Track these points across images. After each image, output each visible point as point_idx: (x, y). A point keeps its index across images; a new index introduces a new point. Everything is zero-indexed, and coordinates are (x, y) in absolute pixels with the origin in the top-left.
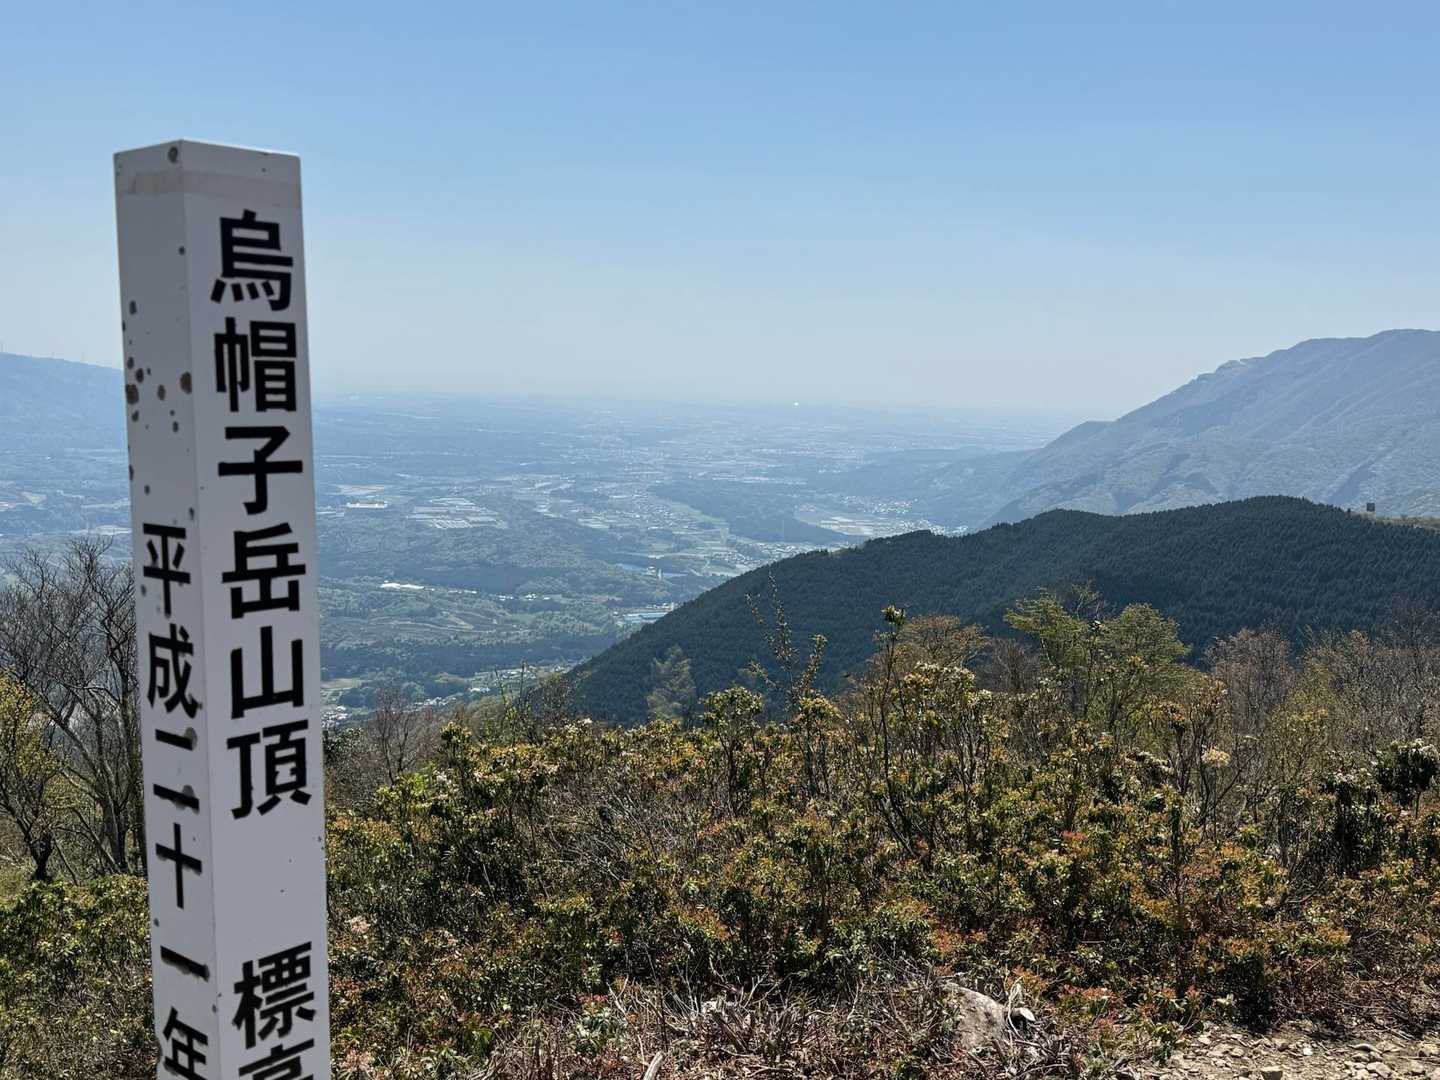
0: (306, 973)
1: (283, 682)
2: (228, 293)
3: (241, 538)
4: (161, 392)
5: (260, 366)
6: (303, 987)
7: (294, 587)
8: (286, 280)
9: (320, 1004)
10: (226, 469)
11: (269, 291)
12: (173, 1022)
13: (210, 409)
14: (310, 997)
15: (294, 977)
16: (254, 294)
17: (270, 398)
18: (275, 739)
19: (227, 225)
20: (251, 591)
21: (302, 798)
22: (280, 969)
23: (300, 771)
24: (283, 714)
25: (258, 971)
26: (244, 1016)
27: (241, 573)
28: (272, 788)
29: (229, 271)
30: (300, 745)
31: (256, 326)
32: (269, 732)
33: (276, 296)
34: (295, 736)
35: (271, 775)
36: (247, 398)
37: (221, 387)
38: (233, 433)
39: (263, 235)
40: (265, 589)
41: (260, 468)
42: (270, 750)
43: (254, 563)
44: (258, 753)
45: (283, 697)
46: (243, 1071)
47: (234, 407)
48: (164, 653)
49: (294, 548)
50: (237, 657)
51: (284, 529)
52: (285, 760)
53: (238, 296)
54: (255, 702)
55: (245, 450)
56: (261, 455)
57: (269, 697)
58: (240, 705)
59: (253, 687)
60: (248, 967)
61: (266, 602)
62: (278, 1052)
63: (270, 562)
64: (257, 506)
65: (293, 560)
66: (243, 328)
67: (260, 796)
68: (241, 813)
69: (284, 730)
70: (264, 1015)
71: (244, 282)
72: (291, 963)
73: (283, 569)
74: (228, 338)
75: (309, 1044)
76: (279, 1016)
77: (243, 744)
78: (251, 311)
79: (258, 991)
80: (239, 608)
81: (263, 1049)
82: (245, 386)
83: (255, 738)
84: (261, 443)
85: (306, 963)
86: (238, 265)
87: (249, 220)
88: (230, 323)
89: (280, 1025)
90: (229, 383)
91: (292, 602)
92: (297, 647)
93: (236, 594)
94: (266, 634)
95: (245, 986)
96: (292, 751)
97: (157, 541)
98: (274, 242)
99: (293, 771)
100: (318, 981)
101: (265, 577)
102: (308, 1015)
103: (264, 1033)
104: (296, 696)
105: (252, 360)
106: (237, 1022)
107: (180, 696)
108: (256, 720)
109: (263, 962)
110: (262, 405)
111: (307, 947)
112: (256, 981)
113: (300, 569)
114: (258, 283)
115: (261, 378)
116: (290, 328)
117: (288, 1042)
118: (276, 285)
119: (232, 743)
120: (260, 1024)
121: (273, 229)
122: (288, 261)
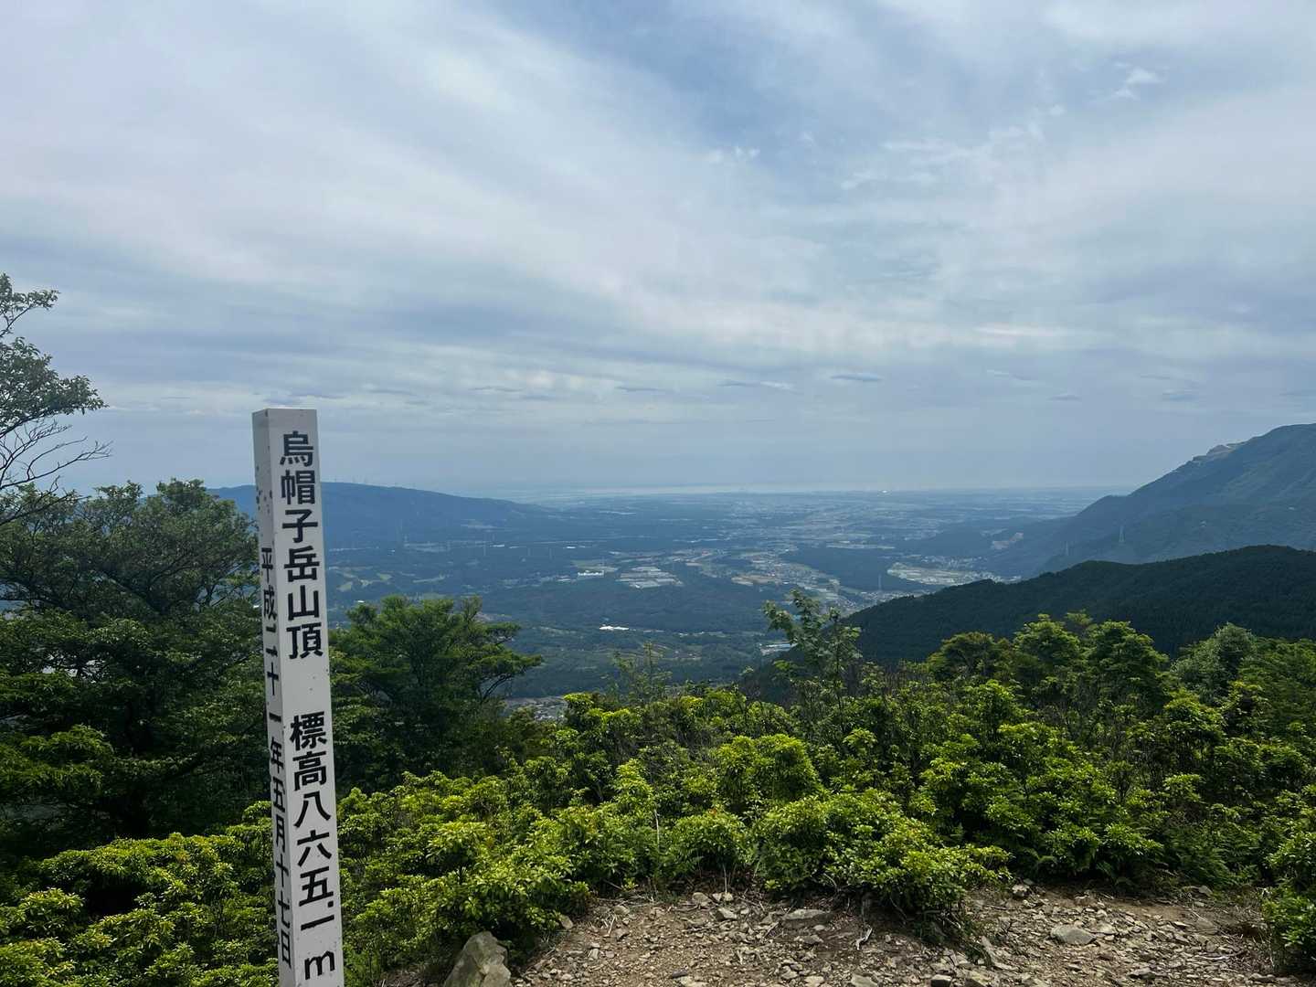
0: (322, 724)
1: (310, 607)
2: (287, 461)
3: (292, 552)
4: (265, 498)
5: (300, 488)
6: (321, 730)
7: (314, 571)
8: (310, 455)
9: (329, 736)
10: (286, 526)
11: (304, 460)
12: (273, 743)
13: (280, 505)
14: (324, 734)
15: (316, 725)
16: (297, 461)
17: (304, 499)
18: (307, 629)
19: (286, 437)
20: (296, 572)
21: (320, 654)
22: (310, 721)
23: (318, 642)
24: (310, 620)
25: (301, 720)
26: (295, 737)
27: (292, 565)
28: (306, 648)
29: (287, 453)
30: (318, 632)
31: (298, 473)
32: (304, 626)
33: (306, 461)
34: (315, 629)
35: (306, 644)
36: (295, 500)
37: (284, 496)
38: (288, 512)
39: (301, 439)
40: (302, 571)
41: (300, 525)
42: (305, 634)
43: (297, 561)
44: (300, 634)
45: (310, 613)
46: (294, 759)
47: (289, 503)
48: (268, 597)
49: (314, 556)
50: (290, 597)
51: (310, 548)
52: (311, 638)
53: (291, 462)
54: (298, 615)
55: (294, 519)
56: (300, 520)
57: (304, 613)
58: (292, 616)
59: (297, 609)
60: (296, 718)
61: (302, 576)
62: (310, 754)
63: (304, 561)
64: (299, 539)
65: (314, 560)
66: (293, 474)
67: (301, 651)
68: (294, 656)
69: (311, 626)
70: (303, 738)
71: (293, 457)
72: (315, 719)
73: (309, 563)
74: (287, 477)
75: (324, 753)
76: (310, 739)
77: (294, 630)
78: (295, 468)
79: (301, 728)
80: (291, 578)
81: (303, 752)
82: (294, 495)
83: (298, 628)
84: (300, 516)
85: (322, 720)
86: (291, 451)
87: (295, 434)
88: (288, 472)
89: (311, 743)
90: (287, 494)
91: (314, 576)
92: (316, 594)
93: (290, 573)
94: (303, 588)
95: (296, 725)
96: (314, 635)
97: (265, 554)
98: (306, 441)
99: (315, 643)
100: (328, 727)
101: (302, 567)
102: (324, 741)
103: (304, 746)
104: (316, 613)
105: (296, 485)
106: (292, 739)
107: (272, 613)
108: (298, 622)
109: (303, 717)
110: (301, 502)
111: (322, 713)
112: (300, 724)
113: (317, 564)
114: (299, 457)
115: (300, 492)
116: (312, 473)
117: (314, 751)
118: (306, 457)
119: (289, 630)
120: (302, 742)
121: (305, 437)
122: (311, 448)
